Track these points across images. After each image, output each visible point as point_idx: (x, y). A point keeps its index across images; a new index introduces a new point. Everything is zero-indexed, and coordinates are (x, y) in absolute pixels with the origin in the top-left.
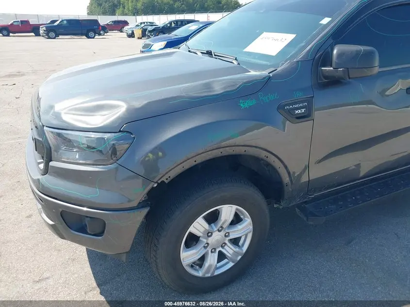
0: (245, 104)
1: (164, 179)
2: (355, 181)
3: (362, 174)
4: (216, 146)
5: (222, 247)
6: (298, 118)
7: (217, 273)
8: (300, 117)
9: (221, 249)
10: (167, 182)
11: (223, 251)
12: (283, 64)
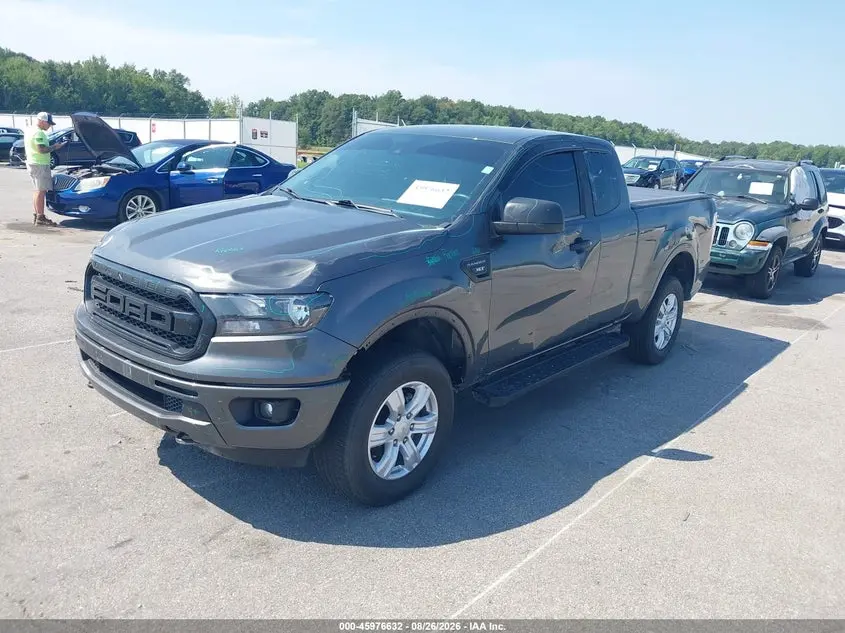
0: (432, 261)
1: (364, 346)
2: (528, 355)
3: (534, 348)
4: (413, 306)
5: (411, 429)
6: (479, 277)
7: (391, 478)
8: (481, 276)
9: (411, 432)
10: (366, 348)
11: (414, 432)
12: (455, 219)
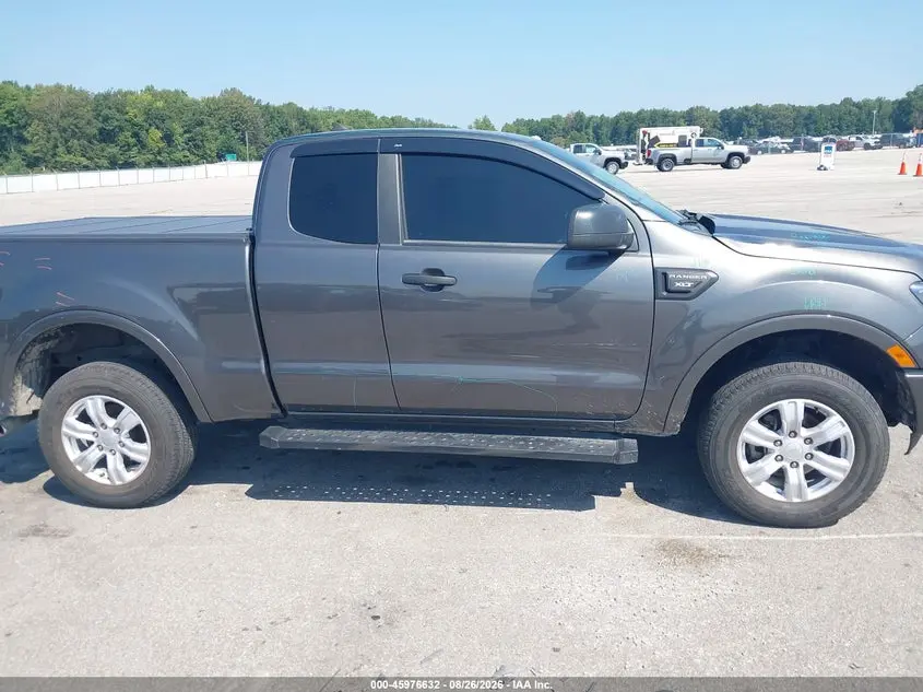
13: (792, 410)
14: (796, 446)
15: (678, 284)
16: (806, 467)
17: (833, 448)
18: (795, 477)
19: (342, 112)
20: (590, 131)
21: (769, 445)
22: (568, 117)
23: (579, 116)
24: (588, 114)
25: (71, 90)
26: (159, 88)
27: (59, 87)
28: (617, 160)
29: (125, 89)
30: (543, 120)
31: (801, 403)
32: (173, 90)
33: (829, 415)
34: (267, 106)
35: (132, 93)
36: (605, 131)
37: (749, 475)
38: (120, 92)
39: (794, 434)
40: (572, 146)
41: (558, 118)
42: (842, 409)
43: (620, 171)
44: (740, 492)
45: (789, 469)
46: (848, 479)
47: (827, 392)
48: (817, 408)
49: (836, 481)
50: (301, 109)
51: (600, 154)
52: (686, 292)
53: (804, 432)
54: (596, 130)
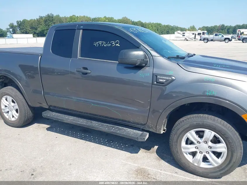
13: (209, 134)
14: (204, 147)
15: (160, 80)
16: (205, 155)
17: (218, 155)
18: (199, 156)
19: (153, 23)
20: (226, 30)
21: (195, 142)
22: (219, 26)
23: (223, 26)
24: (226, 25)
25: (87, 17)
26: (107, 17)
27: (84, 16)
28: (228, 39)
29: (99, 17)
30: (211, 27)
31: (213, 133)
32: (110, 17)
33: (222, 142)
34: (133, 22)
35: (101, 18)
36: (231, 30)
37: (183, 148)
38: (98, 18)
39: (206, 142)
40: (214, 34)
41: (216, 26)
42: (228, 143)
43: (229, 42)
44: (177, 152)
45: (198, 153)
46: (218, 167)
47: (225, 134)
48: (219, 138)
49: (213, 165)
50: (142, 22)
51: (223, 37)
52: (162, 83)
53: (210, 144)
54: (228, 29)
